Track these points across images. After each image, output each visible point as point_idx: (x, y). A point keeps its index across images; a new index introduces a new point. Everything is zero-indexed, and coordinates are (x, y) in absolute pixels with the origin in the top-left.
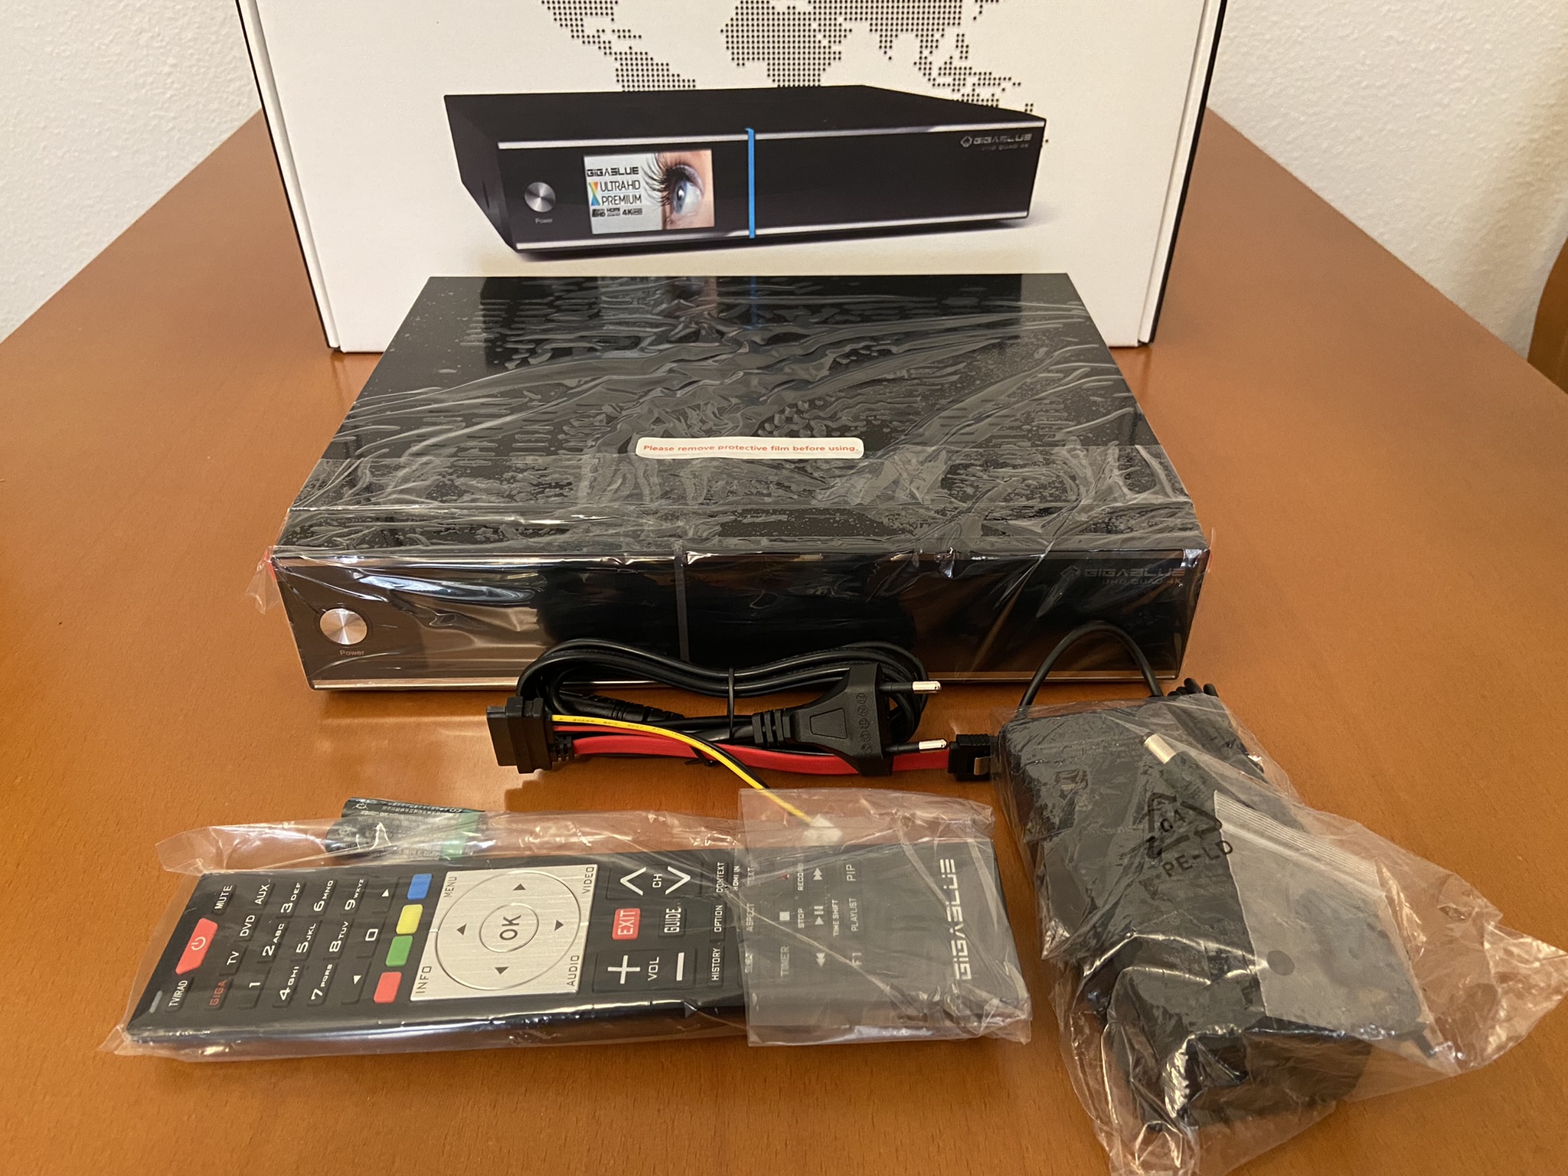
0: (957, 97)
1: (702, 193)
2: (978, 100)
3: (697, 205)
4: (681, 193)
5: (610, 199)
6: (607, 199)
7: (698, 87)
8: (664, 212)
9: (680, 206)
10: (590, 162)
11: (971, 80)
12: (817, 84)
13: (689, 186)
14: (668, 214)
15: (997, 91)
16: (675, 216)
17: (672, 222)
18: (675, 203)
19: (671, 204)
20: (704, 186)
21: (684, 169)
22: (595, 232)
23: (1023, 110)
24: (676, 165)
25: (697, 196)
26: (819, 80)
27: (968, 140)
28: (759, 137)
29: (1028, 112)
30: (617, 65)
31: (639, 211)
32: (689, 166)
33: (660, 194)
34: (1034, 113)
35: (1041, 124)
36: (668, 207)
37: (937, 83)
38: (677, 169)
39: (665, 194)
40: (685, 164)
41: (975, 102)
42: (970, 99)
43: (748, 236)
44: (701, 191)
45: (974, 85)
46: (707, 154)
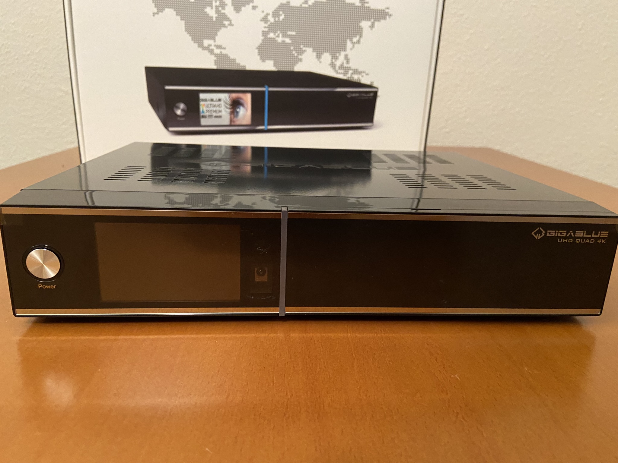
0: (345, 78)
1: (247, 110)
3: (244, 116)
4: (238, 110)
6: (208, 111)
7: (247, 69)
9: (238, 115)
13: (242, 108)
14: (232, 118)
16: (235, 119)
17: (234, 122)
19: (234, 114)
20: (248, 108)
21: (240, 100)
22: (202, 124)
24: (237, 98)
25: (245, 112)
26: (293, 69)
27: (350, 95)
28: (270, 89)
29: (372, 85)
30: (216, 59)
31: (220, 117)
32: (242, 99)
33: (229, 110)
35: (377, 90)
36: (232, 116)
37: (338, 72)
38: (237, 100)
39: (232, 110)
40: (240, 98)
41: (352, 80)
43: (265, 128)
45: (352, 73)
46: (249, 95)
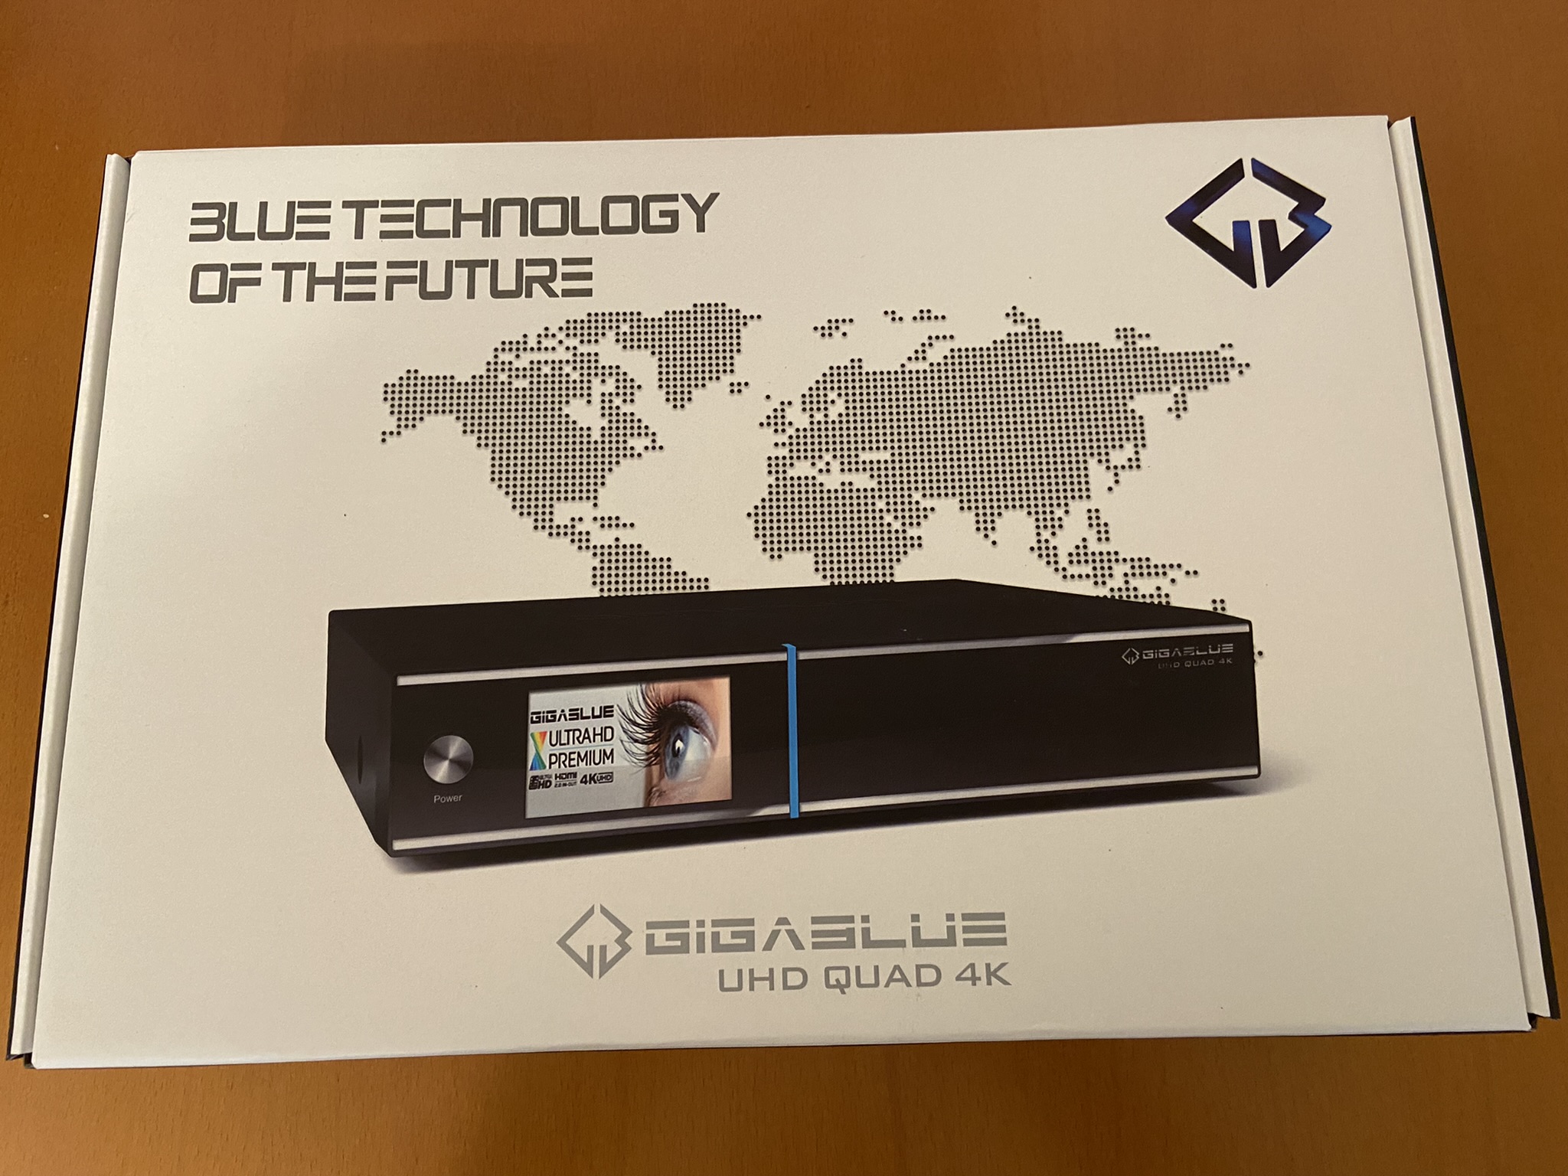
0: (1102, 592)
1: (714, 746)
2: (1136, 597)
3: (704, 766)
5: (563, 758)
6: (558, 759)
7: (712, 589)
8: (649, 777)
9: (677, 767)
10: (538, 701)
11: (1119, 570)
12: (888, 580)
13: (694, 737)
14: (655, 781)
15: (1164, 583)
17: (661, 794)
18: (668, 762)
19: (661, 763)
20: (716, 733)
21: (686, 707)
22: (531, 813)
23: (1210, 608)
24: (674, 701)
25: (705, 750)
26: (892, 575)
27: (1132, 655)
28: (804, 656)
29: (1219, 611)
30: (596, 563)
31: (608, 777)
32: (695, 702)
33: (644, 748)
34: (1229, 613)
35: (1246, 629)
36: (655, 769)
37: (1069, 574)
38: (675, 706)
39: (652, 747)
40: (686, 699)
41: (1132, 599)
42: (1124, 594)
43: (789, 814)
44: (711, 741)
45: (1126, 575)
46: (723, 685)
